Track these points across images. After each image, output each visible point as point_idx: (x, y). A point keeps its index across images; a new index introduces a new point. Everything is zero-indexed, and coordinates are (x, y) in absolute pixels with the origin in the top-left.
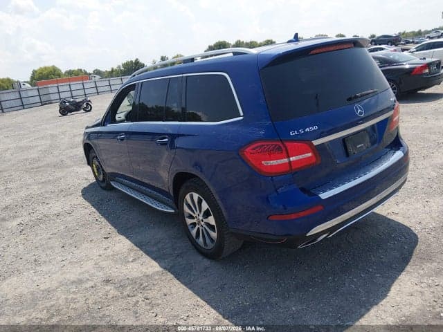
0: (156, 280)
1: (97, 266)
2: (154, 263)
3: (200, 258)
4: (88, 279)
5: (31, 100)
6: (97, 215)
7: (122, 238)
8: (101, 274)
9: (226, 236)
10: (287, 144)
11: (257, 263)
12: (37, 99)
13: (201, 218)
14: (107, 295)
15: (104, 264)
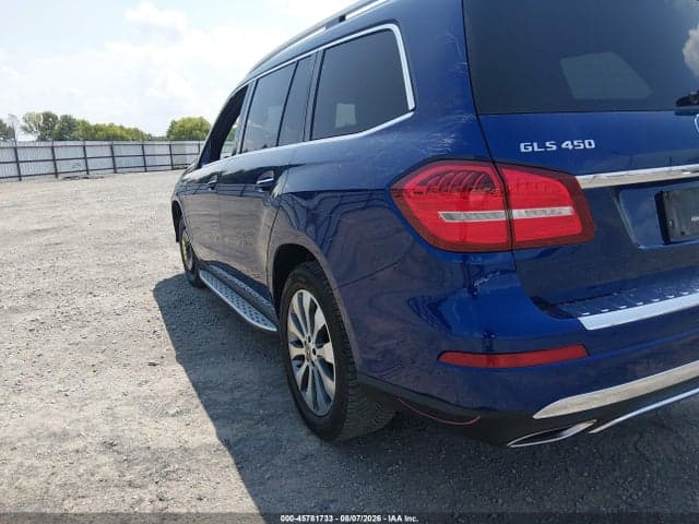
0: (198, 461)
1: (110, 412)
2: (210, 427)
3: (303, 431)
4: (79, 435)
5: (159, 160)
6: (160, 325)
7: (179, 368)
8: (107, 428)
9: (350, 392)
10: (506, 173)
11: (419, 465)
12: (167, 160)
13: (312, 346)
14: (92, 475)
15: (122, 410)
